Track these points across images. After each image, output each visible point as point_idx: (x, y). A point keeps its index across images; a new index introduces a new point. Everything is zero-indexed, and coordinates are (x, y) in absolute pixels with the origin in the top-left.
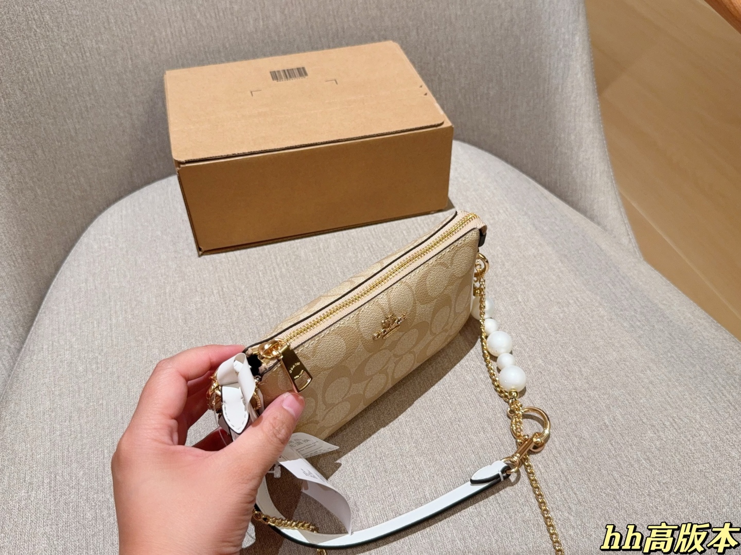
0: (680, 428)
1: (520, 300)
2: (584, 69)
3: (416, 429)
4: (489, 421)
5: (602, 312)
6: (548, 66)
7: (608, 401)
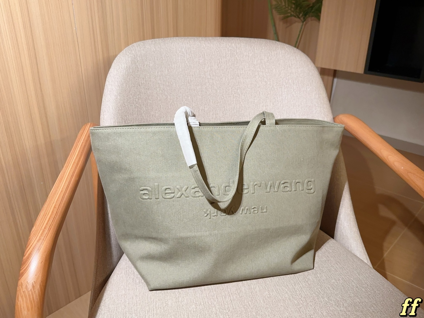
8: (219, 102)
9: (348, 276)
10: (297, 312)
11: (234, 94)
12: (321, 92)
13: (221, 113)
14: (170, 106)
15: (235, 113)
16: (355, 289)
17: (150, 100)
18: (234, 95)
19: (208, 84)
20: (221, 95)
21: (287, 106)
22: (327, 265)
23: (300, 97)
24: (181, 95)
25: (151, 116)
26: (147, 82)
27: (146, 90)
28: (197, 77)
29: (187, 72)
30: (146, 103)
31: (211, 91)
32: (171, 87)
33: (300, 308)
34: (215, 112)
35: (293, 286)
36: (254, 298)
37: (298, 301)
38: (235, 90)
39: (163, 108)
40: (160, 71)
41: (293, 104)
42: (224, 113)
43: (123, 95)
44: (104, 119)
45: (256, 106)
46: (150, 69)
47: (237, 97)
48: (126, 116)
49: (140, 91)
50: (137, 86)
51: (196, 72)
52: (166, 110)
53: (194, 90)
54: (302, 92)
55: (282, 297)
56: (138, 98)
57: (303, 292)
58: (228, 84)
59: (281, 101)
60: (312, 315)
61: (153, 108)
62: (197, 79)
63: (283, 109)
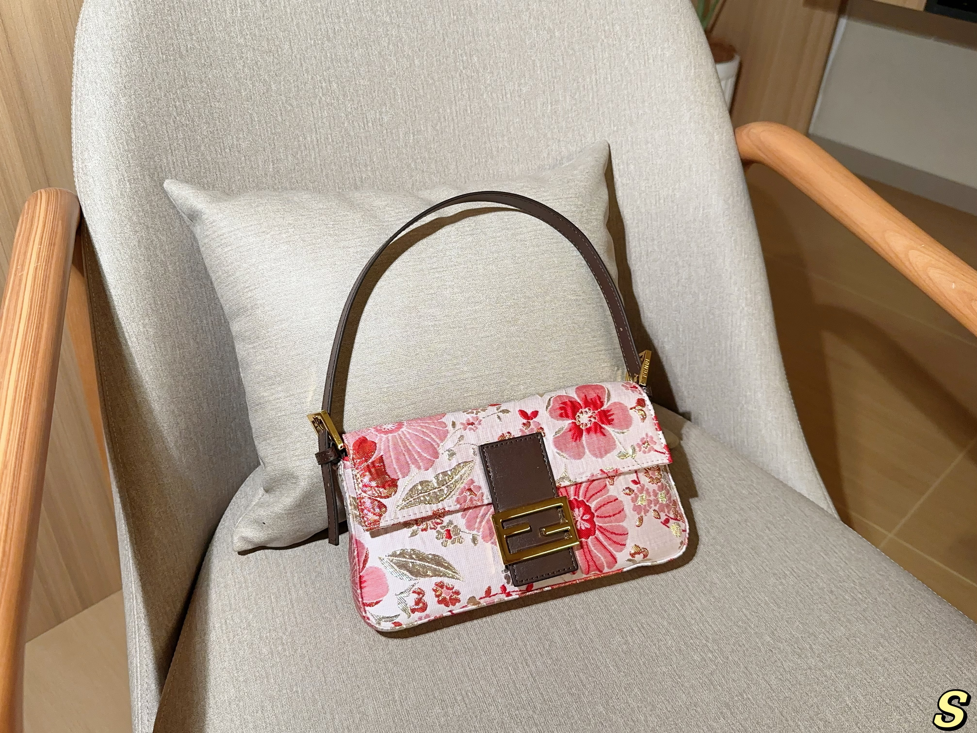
0: (926, 710)
1: (734, 571)
2: (768, 328)
3: (651, 716)
4: (727, 705)
5: (821, 584)
6: (730, 324)
7: (845, 681)
8: (422, 94)
9: (802, 562)
10: (705, 688)
11: (464, 68)
12: (701, 59)
13: (430, 128)
14: (279, 113)
15: (470, 129)
16: (827, 598)
17: (218, 102)
19: (387, 39)
20: (426, 73)
21: (612, 101)
22: (747, 536)
23: (645, 74)
24: (310, 78)
25: (227, 150)
26: (204, 45)
27: (203, 70)
30: (207, 111)
31: (397, 61)
33: (712, 674)
34: (411, 127)
35: (678, 609)
36: (589, 660)
37: (702, 654)
38: (465, 58)
39: (259, 121)
41: (628, 97)
42: (438, 128)
43: (135, 91)
44: (85, 174)
45: (527, 106)
48: (152, 157)
50: (175, 59)
52: (270, 127)
53: (347, 61)
54: (651, 61)
55: (659, 649)
56: (181, 97)
57: (707, 625)
58: (444, 40)
59: (594, 87)
60: (745, 693)
61: (229, 126)
62: (351, 26)
63: (600, 113)
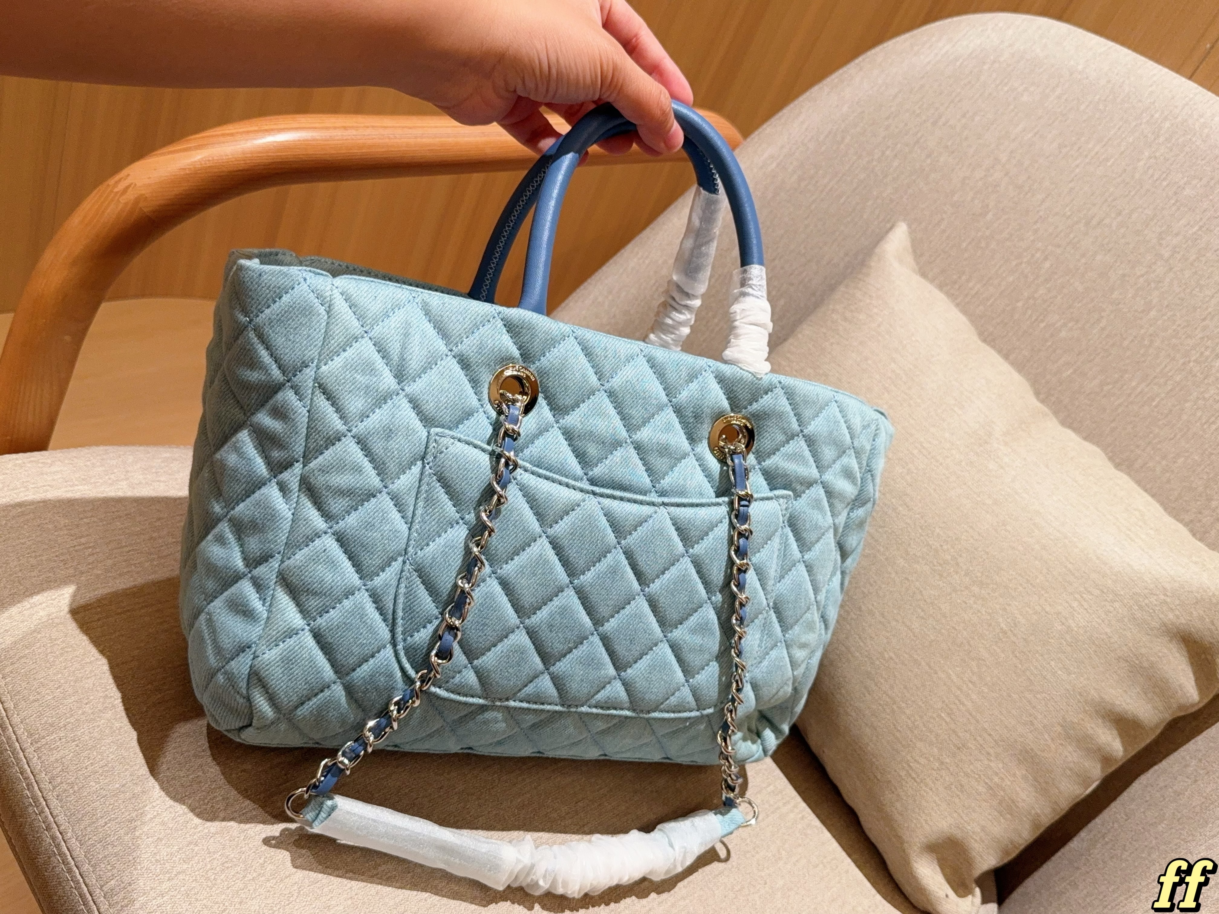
18: (1189, 362)
28: (1128, 227)
29: (1112, 189)
32: (1022, 196)
40: (1036, 130)
46: (1012, 107)
47: (1195, 376)
49: (921, 137)
51: (1140, 210)
